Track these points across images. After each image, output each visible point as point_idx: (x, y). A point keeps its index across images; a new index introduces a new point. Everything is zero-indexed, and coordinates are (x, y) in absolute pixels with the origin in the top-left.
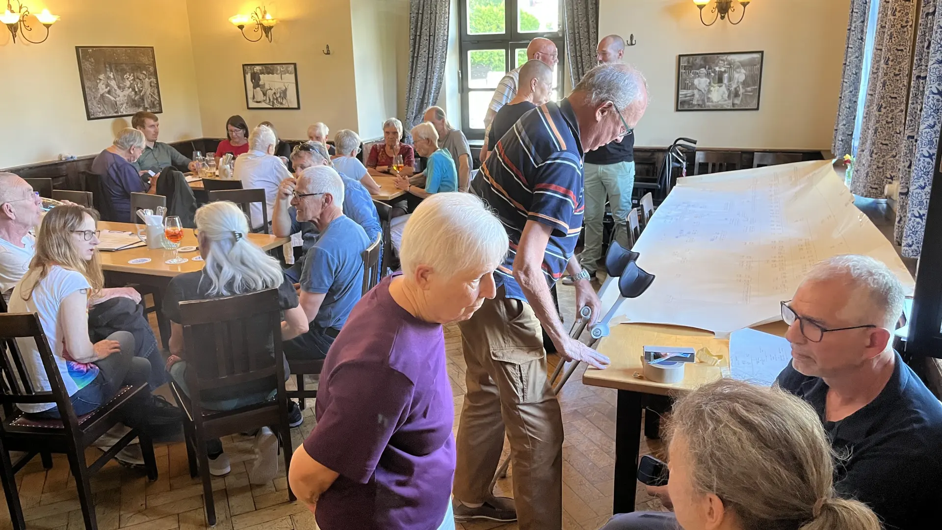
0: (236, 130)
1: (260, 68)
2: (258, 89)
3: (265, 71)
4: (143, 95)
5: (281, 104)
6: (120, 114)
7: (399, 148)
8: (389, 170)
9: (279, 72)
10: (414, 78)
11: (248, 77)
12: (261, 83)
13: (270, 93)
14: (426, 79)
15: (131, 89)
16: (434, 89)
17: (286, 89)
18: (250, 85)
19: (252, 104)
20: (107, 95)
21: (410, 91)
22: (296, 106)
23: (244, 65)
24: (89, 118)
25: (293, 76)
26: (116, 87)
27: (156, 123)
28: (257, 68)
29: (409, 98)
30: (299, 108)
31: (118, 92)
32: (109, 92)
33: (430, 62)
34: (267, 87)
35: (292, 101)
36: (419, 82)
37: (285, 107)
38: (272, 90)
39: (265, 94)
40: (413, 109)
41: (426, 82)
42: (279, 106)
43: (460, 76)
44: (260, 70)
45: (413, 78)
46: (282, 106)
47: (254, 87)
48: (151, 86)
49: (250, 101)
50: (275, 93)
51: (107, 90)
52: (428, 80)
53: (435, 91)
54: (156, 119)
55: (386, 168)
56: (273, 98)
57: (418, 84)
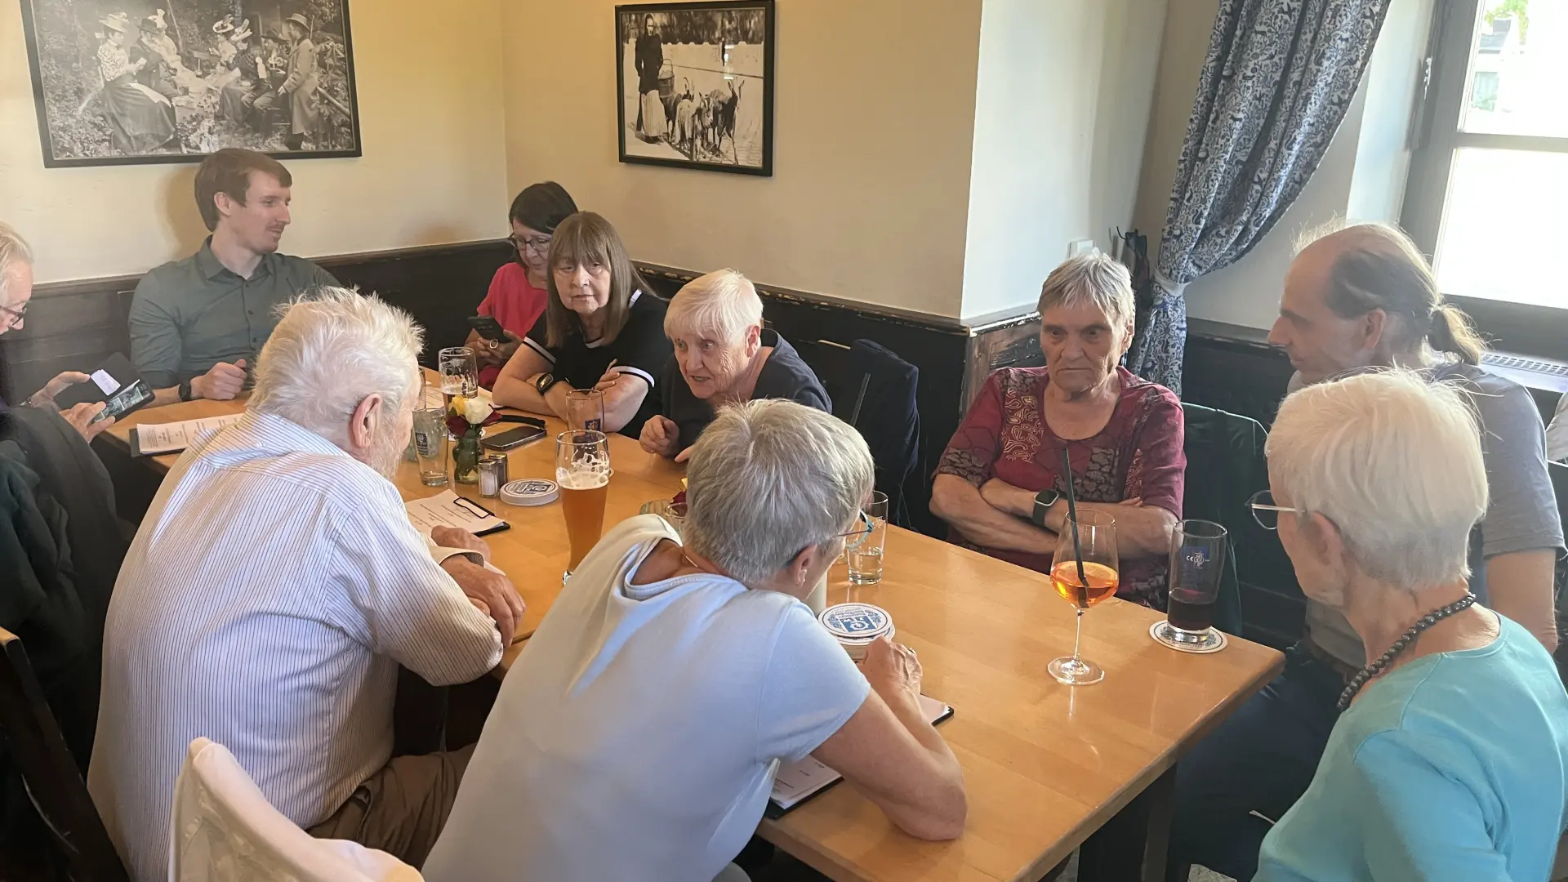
1: (665, 20)
2: (654, 94)
3: (677, 31)
4: (286, 95)
5: (716, 150)
6: (185, 151)
9: (717, 34)
10: (1230, 78)
11: (630, 48)
12: (664, 72)
13: (686, 108)
14: (1281, 85)
15: (237, 72)
16: (1305, 128)
17: (734, 100)
18: (632, 79)
19: (635, 148)
20: (135, 85)
21: (1201, 129)
22: (757, 162)
23: (620, 10)
24: (50, 163)
25: (760, 48)
26: (175, 61)
28: (658, 19)
29: (1193, 159)
30: (766, 170)
31: (185, 76)
32: (145, 76)
33: (1310, 15)
34: (679, 89)
35: (743, 147)
36: (1248, 95)
37: (728, 160)
38: (691, 98)
39: (670, 114)
40: (1204, 201)
41: (1279, 97)
42: (709, 157)
43: (1428, 79)
44: (663, 27)
45: (1222, 80)
46: (716, 160)
47: (644, 89)
48: (322, 64)
49: (630, 133)
50: (699, 111)
51: (134, 68)
52: (1290, 91)
53: (1309, 135)
56: (694, 128)
57: (1244, 105)
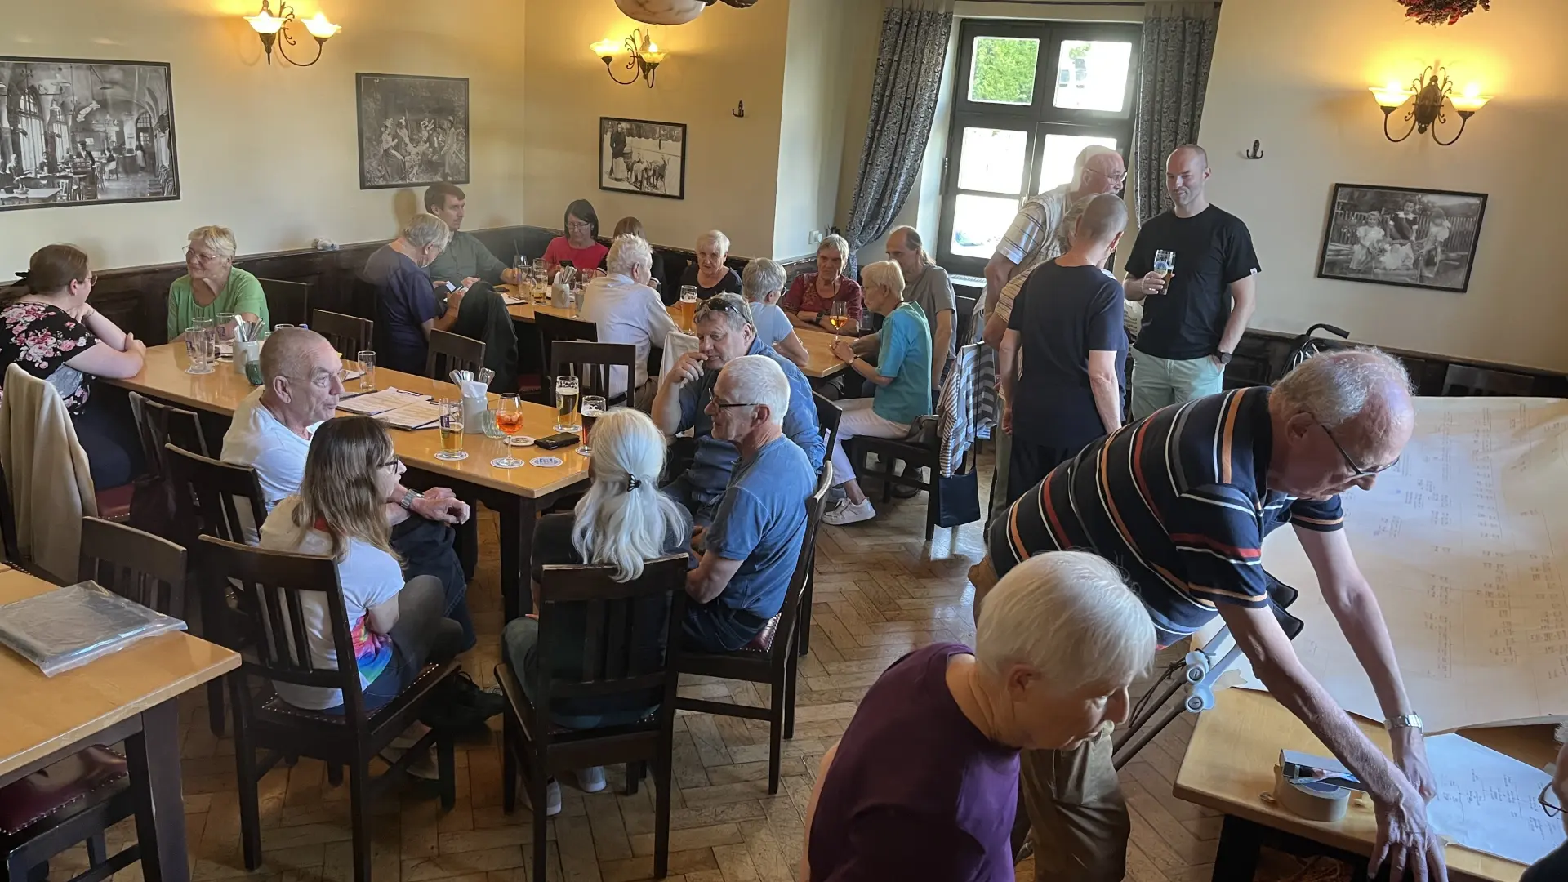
0: (580, 223)
1: (628, 127)
2: (621, 159)
3: (635, 132)
4: (445, 154)
5: (654, 187)
6: (408, 181)
7: (838, 285)
8: (818, 320)
9: (657, 136)
10: (871, 164)
11: (607, 138)
12: (626, 150)
13: (639, 167)
14: (891, 168)
15: (428, 145)
16: (900, 186)
17: (665, 166)
18: (608, 151)
20: (393, 152)
21: (861, 185)
22: (677, 194)
23: (601, 118)
24: (363, 187)
25: (680, 144)
26: (407, 140)
27: (460, 203)
28: (624, 125)
29: (858, 196)
30: (681, 197)
31: (410, 146)
32: (396, 148)
33: (900, 142)
34: (635, 157)
35: (671, 185)
36: (879, 172)
37: (659, 192)
38: (642, 163)
39: (630, 169)
40: (863, 215)
41: (890, 173)
42: (650, 190)
43: (946, 166)
44: (627, 129)
45: (868, 165)
46: (655, 191)
47: (615, 156)
48: (457, 140)
49: (605, 177)
50: (646, 169)
51: (393, 144)
52: (894, 171)
53: (902, 189)
54: (461, 196)
55: (813, 315)
56: (643, 176)
57: (877, 175)
